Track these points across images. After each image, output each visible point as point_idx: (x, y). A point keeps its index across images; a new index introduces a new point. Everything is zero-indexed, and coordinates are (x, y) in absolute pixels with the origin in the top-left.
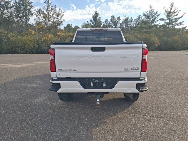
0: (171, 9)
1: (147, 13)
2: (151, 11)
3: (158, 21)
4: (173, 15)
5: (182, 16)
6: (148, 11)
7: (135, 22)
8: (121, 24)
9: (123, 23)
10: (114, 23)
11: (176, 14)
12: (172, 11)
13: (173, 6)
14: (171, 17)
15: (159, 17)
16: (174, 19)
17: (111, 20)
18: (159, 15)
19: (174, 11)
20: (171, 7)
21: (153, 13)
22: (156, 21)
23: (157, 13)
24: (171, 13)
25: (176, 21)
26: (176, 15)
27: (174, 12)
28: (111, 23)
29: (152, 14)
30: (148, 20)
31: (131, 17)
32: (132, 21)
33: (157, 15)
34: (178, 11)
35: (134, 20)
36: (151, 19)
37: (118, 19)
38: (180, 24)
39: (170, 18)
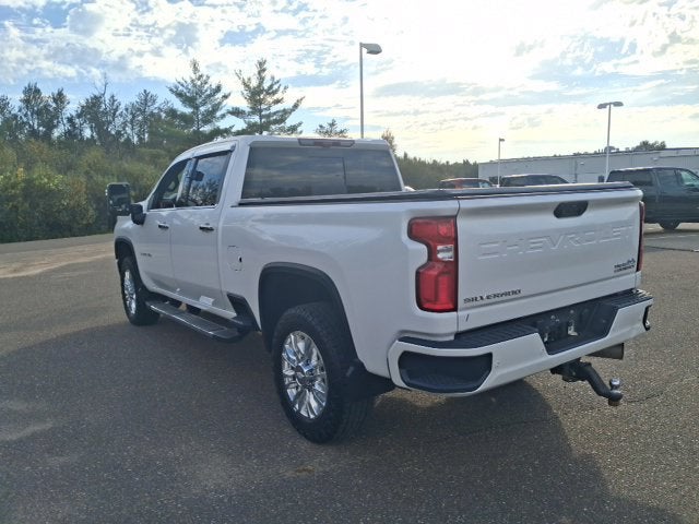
0: (262, 79)
1: (182, 85)
2: (199, 79)
3: (223, 116)
4: (270, 99)
5: (296, 106)
6: (189, 81)
7: (130, 117)
8: (70, 120)
9: (79, 116)
10: (39, 113)
11: (275, 97)
12: (266, 85)
13: (264, 70)
14: (263, 107)
15: (225, 102)
16: (275, 113)
17: (27, 102)
18: (225, 97)
19: (271, 87)
20: (259, 73)
21: (206, 86)
22: (218, 114)
23: (218, 89)
24: (261, 91)
25: (282, 120)
26: (277, 102)
27: (271, 91)
28: (26, 115)
29: (203, 93)
30: (188, 110)
31: (113, 97)
32: (116, 110)
33: (219, 95)
34: (282, 88)
35: (122, 107)
36: (202, 109)
37: (55, 100)
38: (293, 129)
39: (261, 111)
